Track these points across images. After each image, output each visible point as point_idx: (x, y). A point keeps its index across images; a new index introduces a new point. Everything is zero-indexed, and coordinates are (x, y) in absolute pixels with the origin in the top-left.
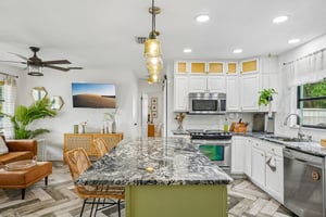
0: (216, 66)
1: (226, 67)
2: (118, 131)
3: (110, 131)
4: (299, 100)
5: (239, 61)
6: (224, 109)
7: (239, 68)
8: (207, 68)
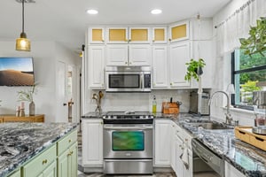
0: (139, 33)
1: (151, 35)
2: (37, 112)
3: (27, 112)
4: (234, 73)
5: (168, 25)
6: (148, 85)
7: (168, 34)
8: (128, 35)
